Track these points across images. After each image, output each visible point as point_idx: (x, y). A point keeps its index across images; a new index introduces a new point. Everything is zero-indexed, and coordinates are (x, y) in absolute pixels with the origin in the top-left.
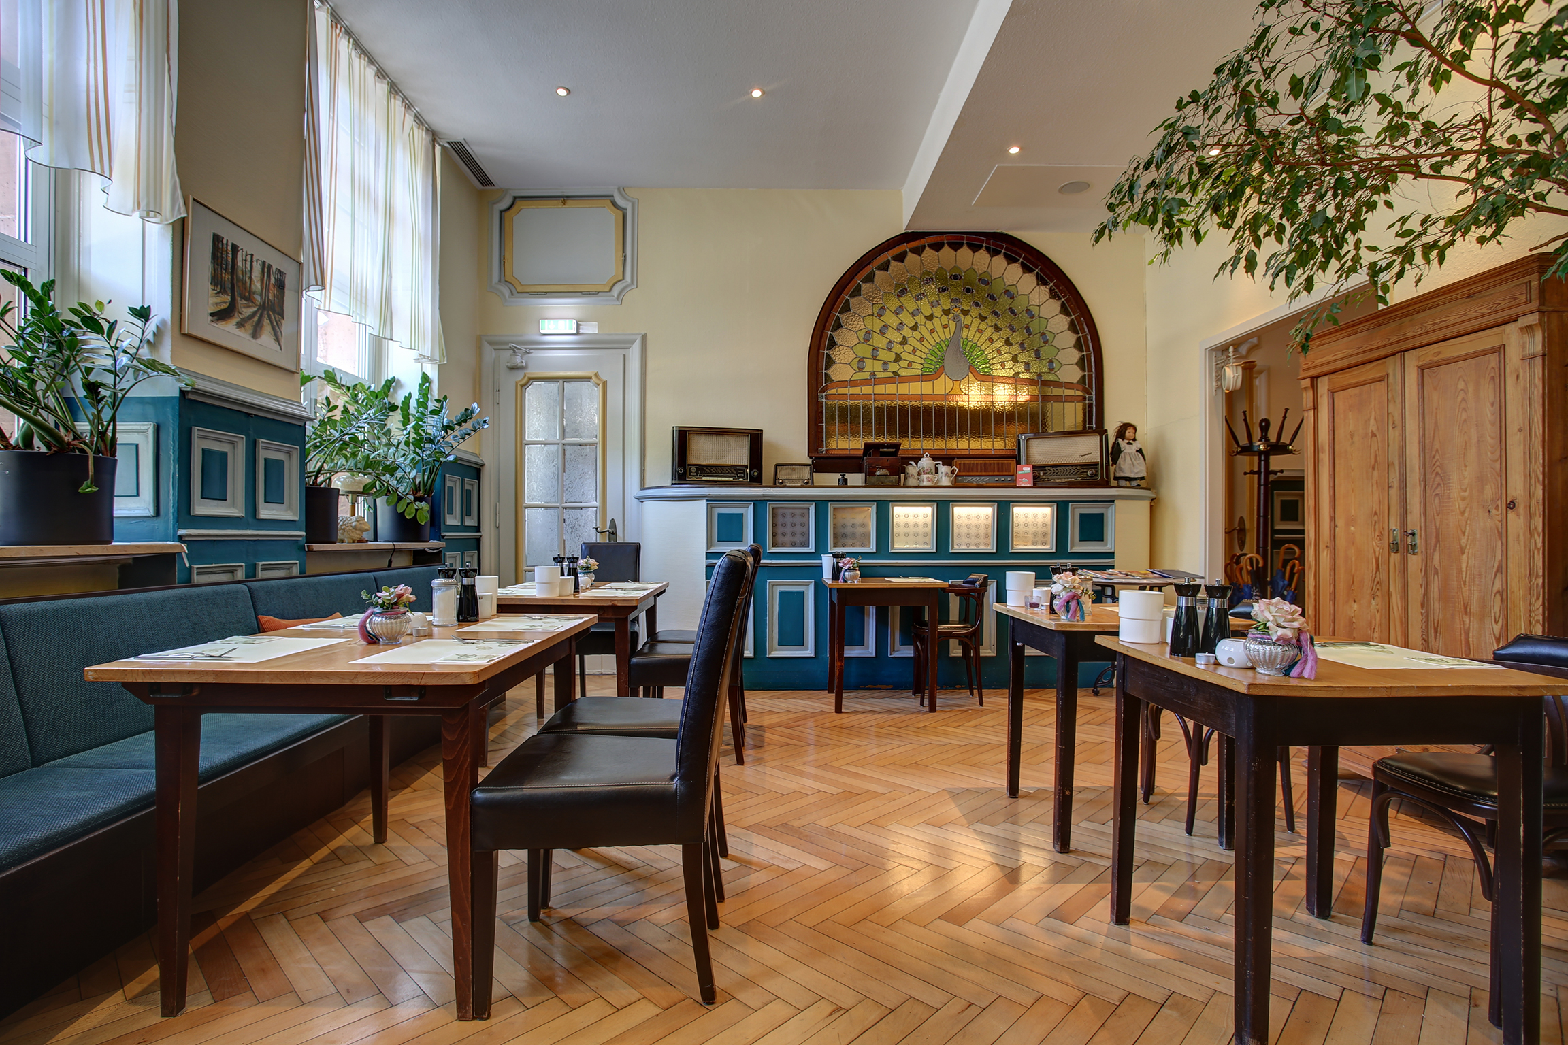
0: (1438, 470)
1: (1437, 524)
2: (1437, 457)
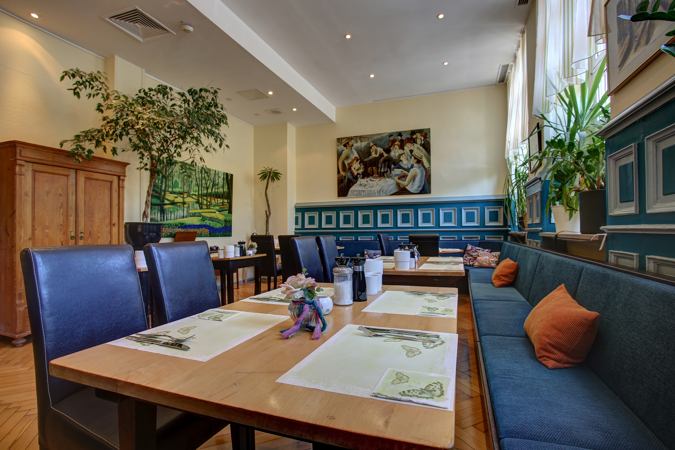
0: (91, 212)
1: (90, 229)
2: (90, 208)
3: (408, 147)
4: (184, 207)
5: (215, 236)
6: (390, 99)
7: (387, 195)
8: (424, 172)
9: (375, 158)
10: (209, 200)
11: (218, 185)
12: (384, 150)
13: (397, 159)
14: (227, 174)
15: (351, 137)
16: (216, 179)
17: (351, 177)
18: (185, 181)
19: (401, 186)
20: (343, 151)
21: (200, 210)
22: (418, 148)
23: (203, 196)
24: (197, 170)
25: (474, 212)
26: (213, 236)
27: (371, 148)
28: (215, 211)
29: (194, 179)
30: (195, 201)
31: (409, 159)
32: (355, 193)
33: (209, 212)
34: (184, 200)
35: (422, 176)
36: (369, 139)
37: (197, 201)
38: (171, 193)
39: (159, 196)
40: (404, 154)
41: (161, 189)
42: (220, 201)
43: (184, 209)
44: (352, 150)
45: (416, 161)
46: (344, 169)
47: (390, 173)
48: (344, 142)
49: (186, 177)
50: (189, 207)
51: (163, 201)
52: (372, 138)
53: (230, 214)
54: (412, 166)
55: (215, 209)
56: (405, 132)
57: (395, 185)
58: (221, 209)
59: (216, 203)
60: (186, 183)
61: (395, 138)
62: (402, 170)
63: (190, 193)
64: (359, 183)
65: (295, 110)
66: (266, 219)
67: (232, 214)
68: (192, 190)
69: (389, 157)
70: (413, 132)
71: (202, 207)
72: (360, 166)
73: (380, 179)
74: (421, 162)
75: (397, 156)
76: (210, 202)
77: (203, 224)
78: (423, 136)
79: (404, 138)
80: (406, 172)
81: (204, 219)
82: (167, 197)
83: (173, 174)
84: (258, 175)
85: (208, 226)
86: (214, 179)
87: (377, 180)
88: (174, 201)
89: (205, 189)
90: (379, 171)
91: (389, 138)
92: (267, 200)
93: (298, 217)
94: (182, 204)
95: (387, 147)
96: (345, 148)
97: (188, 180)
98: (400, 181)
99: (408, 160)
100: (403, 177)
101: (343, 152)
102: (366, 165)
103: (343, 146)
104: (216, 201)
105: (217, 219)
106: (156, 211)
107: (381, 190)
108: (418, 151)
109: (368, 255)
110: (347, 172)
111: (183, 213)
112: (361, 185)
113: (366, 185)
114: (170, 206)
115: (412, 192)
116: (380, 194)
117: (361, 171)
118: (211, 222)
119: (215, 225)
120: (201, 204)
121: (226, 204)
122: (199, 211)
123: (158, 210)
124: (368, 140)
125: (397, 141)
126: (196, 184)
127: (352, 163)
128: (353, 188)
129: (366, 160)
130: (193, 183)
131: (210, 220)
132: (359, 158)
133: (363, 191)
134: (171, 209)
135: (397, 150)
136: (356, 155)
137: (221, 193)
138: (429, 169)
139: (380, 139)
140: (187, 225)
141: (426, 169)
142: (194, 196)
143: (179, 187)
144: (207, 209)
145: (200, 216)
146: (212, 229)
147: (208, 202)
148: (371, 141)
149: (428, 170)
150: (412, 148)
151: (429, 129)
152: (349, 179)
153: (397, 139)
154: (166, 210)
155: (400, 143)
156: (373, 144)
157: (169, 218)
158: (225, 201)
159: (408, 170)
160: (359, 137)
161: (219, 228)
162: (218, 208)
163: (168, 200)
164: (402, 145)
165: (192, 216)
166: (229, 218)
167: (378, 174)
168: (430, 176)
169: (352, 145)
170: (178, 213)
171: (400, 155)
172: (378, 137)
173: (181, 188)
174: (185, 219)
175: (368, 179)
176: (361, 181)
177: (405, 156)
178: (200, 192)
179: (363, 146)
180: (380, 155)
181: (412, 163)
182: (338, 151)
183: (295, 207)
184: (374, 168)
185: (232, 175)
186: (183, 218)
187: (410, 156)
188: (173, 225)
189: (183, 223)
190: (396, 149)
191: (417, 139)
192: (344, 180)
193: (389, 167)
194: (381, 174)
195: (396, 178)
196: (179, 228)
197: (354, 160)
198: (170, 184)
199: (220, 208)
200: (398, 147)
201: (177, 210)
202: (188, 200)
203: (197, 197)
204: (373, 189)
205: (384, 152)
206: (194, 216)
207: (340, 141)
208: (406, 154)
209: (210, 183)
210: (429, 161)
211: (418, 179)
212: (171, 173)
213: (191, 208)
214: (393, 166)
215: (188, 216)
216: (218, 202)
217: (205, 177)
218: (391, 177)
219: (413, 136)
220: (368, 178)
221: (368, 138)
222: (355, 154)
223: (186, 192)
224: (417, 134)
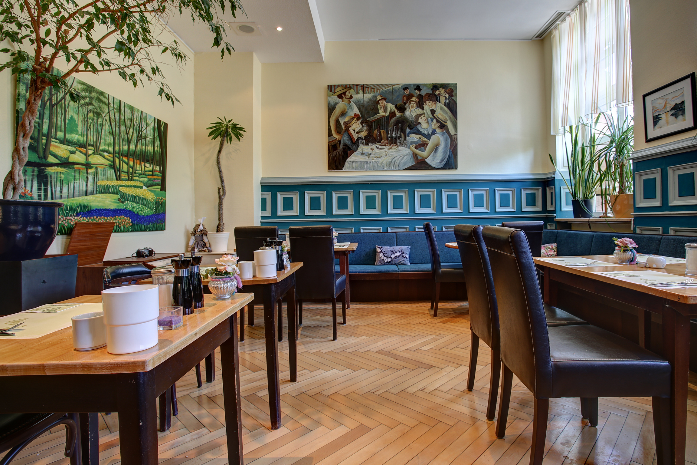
3: (429, 105)
4: (87, 173)
5: (142, 231)
6: (403, 39)
7: (400, 170)
8: (449, 141)
9: (384, 117)
10: (131, 163)
11: (145, 138)
12: (396, 107)
13: (413, 121)
14: (159, 121)
15: (350, 85)
16: (142, 128)
17: (349, 143)
18: (90, 121)
19: (419, 158)
20: (336, 104)
21: (116, 181)
22: (441, 109)
23: (122, 155)
24: (112, 105)
25: (509, 194)
26: (137, 231)
27: (378, 102)
28: (142, 185)
29: (106, 120)
30: (108, 163)
31: (430, 122)
32: (354, 165)
33: (131, 186)
34: (87, 159)
35: (446, 146)
36: (376, 90)
37: (112, 164)
38: (62, 142)
39: (36, 145)
40: (423, 115)
41: (39, 131)
42: (149, 167)
43: (87, 178)
44: (350, 104)
45: (438, 125)
46: (339, 131)
47: (405, 140)
48: (339, 91)
49: (91, 115)
50: (96, 174)
51: (45, 157)
52: (380, 90)
53: (163, 192)
54: (434, 132)
55: (141, 182)
56: (425, 85)
57: (410, 156)
58: (150, 182)
59: (143, 170)
60: (92, 125)
61: (412, 92)
62: (420, 136)
63: (99, 146)
64: (361, 151)
65: (279, 29)
66: (218, 202)
67: (165, 191)
68: (103, 141)
69: (403, 117)
70: (435, 87)
71: (119, 176)
72: (363, 126)
73: (390, 147)
74: (445, 127)
75: (414, 117)
76: (132, 168)
77: (122, 208)
78: (448, 93)
79: (423, 93)
80: (426, 139)
81: (123, 198)
82: (52, 149)
83: (67, 103)
84: (207, 129)
85: (130, 211)
86: (139, 127)
87: (386, 148)
88: (67, 159)
89: (124, 143)
90: (389, 135)
91: (403, 91)
92: (220, 172)
93: (265, 199)
94: (84, 167)
95: (400, 103)
96: (341, 100)
97: (95, 121)
98: (417, 151)
99: (429, 124)
100: (422, 145)
101: (337, 106)
102: (370, 126)
103: (337, 97)
104: (143, 167)
105: (144, 199)
106: (27, 178)
107: (392, 161)
108: (442, 113)
109: (383, 254)
110: (343, 135)
111: (87, 185)
112: (363, 154)
113: (370, 154)
114: (59, 169)
115: (433, 166)
116: (390, 168)
117: (363, 134)
118: (134, 205)
119: (141, 211)
120: (119, 171)
121: (157, 173)
122: (115, 183)
123: (33, 175)
124: (374, 92)
125: (414, 96)
126: (111, 131)
127: (350, 122)
128: (352, 158)
129: (371, 119)
130: (104, 128)
131: (133, 201)
132: (360, 116)
133: (367, 162)
134: (63, 176)
135: (413, 109)
136: (356, 111)
137: (150, 153)
138: (455, 136)
139: (390, 92)
140: (94, 208)
141: (452, 136)
142: (105, 154)
143: (77, 131)
144: (128, 180)
145: (117, 194)
146: (135, 218)
147: (131, 167)
148: (378, 94)
149: (454, 138)
150: (433, 108)
151: (456, 84)
152: (345, 145)
153: (414, 94)
154: (51, 176)
155: (418, 100)
156: (380, 98)
157: (58, 194)
158: (156, 169)
159: (428, 137)
160: (361, 86)
161: (147, 216)
162: (146, 180)
163: (55, 156)
164: (420, 103)
165: (102, 193)
166: (162, 199)
167: (387, 139)
168: (456, 146)
169: (351, 97)
170: (77, 185)
171: (418, 116)
172: (388, 88)
173: (82, 135)
174: (90, 197)
175: (374, 147)
176: (363, 148)
177: (425, 117)
178: (117, 148)
179: (366, 99)
180: (390, 113)
181: (433, 127)
182: (329, 104)
183: (261, 183)
184: (382, 131)
185: (166, 125)
186: (86, 195)
187: (431, 118)
188: (67, 209)
189: (86, 204)
190: (412, 107)
191: (441, 97)
192: (338, 146)
193: (403, 131)
194: (392, 139)
195: (413, 147)
196: (78, 215)
197: (354, 118)
198: (59, 123)
199: (150, 180)
200: (415, 105)
201: (74, 180)
202: (95, 159)
203: (112, 155)
204: (380, 160)
205: (396, 111)
206: (106, 193)
207: (333, 89)
208: (426, 114)
209: (133, 133)
210: (455, 126)
211: (441, 149)
212: (61, 100)
213: (100, 177)
214: (408, 130)
215: (95, 192)
216: (146, 169)
217: (124, 120)
218: (406, 144)
219: (435, 91)
220: (373, 145)
221: (374, 89)
222: (354, 110)
223: (92, 143)
224: (441, 89)
